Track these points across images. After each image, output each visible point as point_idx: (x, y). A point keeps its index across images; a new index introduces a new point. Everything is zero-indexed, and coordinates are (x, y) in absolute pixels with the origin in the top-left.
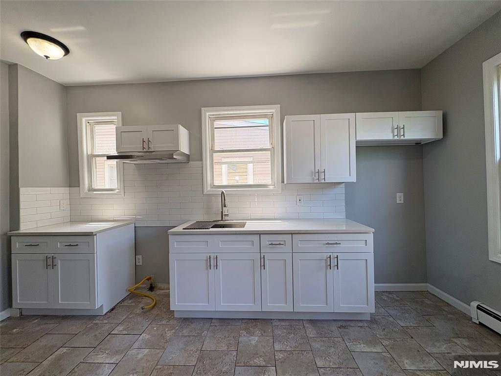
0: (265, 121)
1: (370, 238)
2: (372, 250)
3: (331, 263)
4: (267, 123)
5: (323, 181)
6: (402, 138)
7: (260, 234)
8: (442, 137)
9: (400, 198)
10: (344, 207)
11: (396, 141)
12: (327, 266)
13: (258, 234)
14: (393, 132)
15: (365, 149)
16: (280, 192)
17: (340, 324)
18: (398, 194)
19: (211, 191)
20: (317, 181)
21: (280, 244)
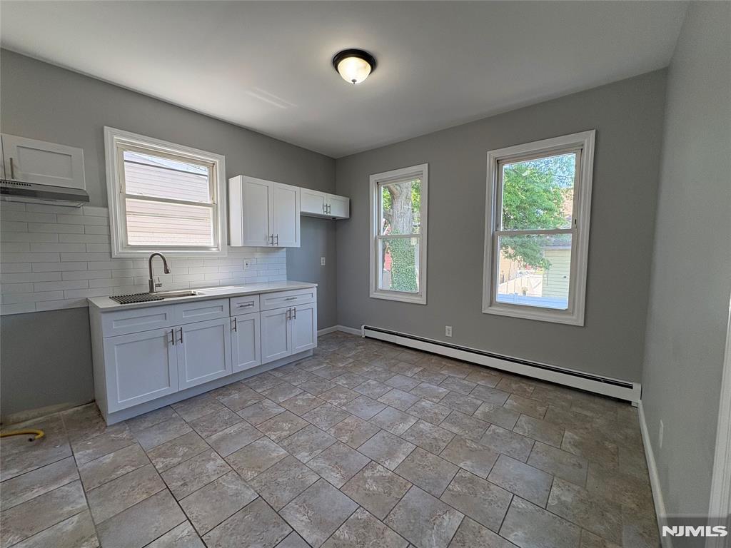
0: (203, 170)
1: (314, 291)
2: (316, 300)
3: (290, 315)
4: (206, 173)
5: (276, 245)
6: (329, 214)
7: (229, 298)
8: (348, 217)
9: (323, 261)
10: (285, 271)
11: (325, 216)
12: (287, 318)
13: (227, 298)
14: (323, 209)
15: (307, 219)
16: (226, 256)
17: (294, 364)
18: (322, 258)
19: (124, 253)
20: (271, 246)
21: (249, 305)
